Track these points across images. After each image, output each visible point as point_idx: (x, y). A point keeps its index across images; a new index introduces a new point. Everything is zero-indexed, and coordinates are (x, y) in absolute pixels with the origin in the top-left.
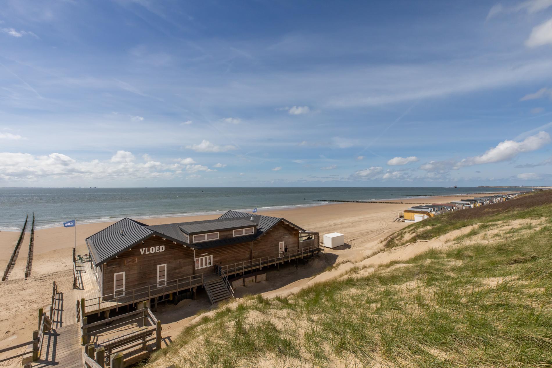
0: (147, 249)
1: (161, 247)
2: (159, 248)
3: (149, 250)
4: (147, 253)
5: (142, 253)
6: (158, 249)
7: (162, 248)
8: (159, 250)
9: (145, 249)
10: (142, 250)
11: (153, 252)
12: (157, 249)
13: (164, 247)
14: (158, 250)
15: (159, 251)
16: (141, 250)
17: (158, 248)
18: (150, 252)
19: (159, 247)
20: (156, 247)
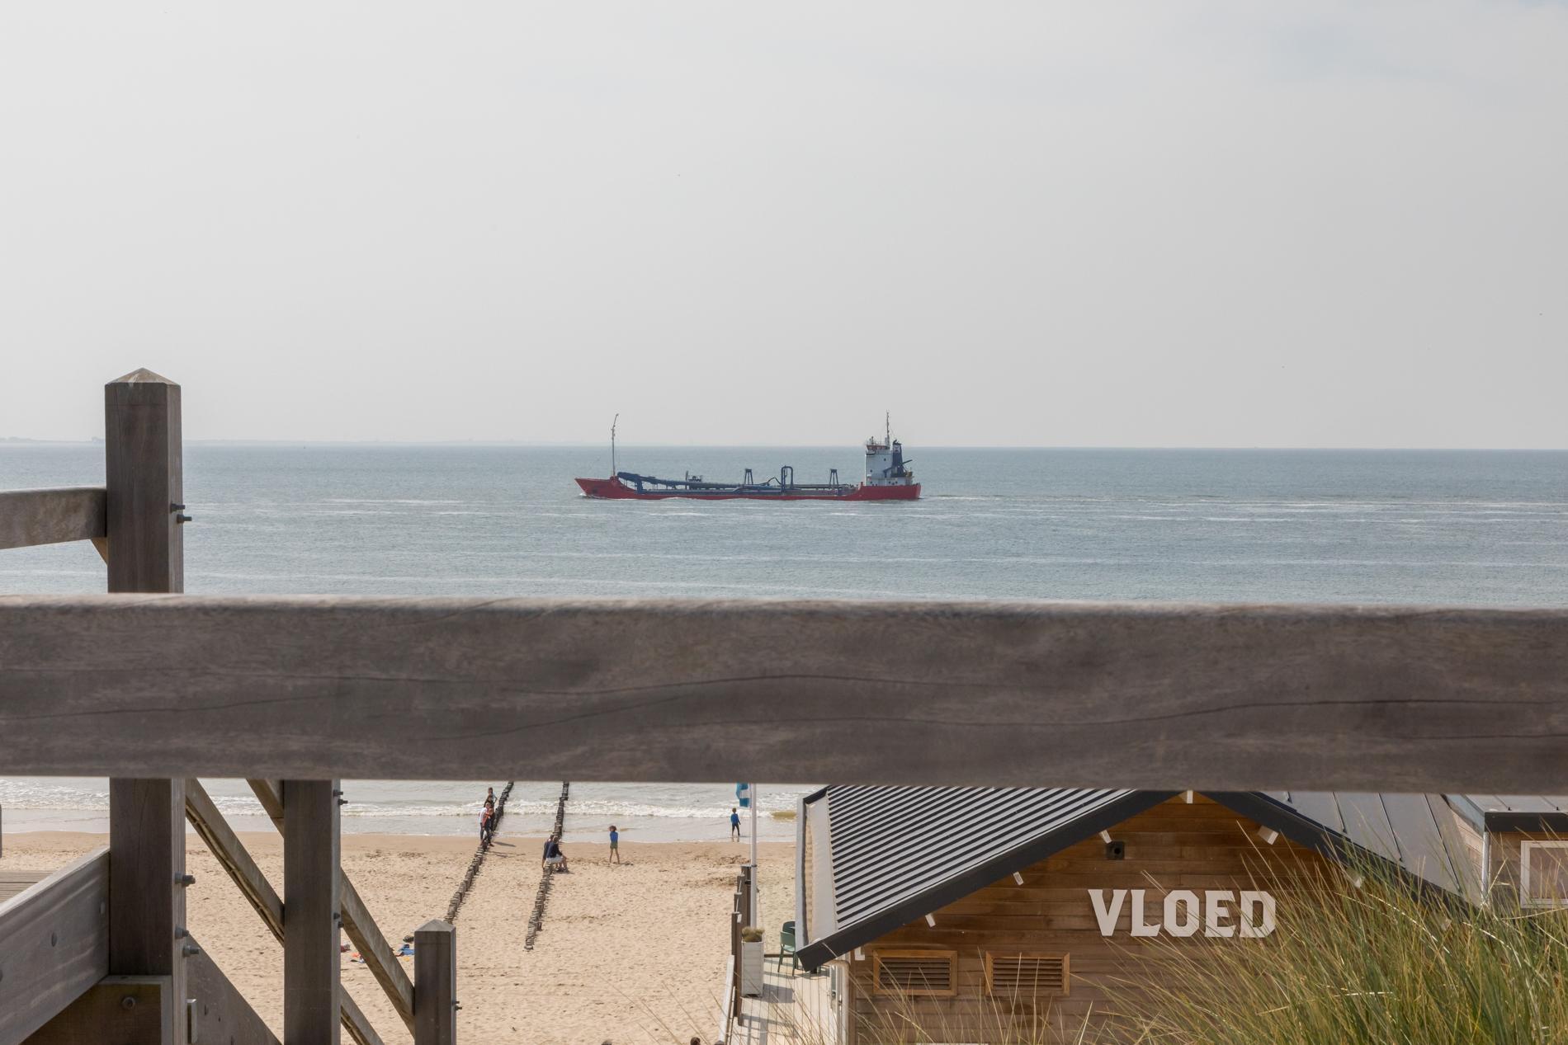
0: (1138, 896)
1: (1248, 897)
2: (1234, 908)
3: (1154, 913)
4: (1140, 929)
5: (1107, 924)
6: (1224, 912)
7: (1258, 906)
8: (1235, 919)
9: (1128, 902)
10: (1108, 902)
11: (1188, 931)
12: (1214, 912)
13: (1270, 903)
14: (1222, 922)
15: (1228, 932)
16: (1096, 895)
17: (1221, 904)
18: (1163, 931)
19: (1228, 895)
20: (1213, 897)
